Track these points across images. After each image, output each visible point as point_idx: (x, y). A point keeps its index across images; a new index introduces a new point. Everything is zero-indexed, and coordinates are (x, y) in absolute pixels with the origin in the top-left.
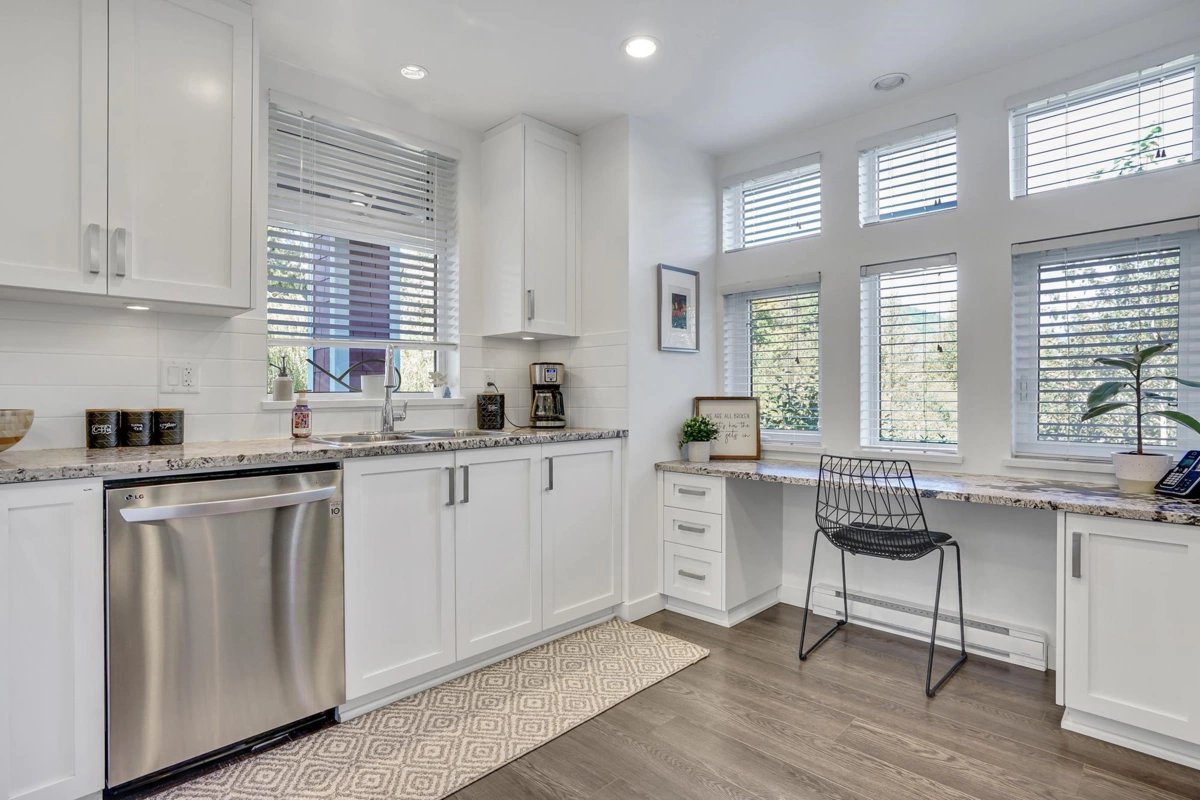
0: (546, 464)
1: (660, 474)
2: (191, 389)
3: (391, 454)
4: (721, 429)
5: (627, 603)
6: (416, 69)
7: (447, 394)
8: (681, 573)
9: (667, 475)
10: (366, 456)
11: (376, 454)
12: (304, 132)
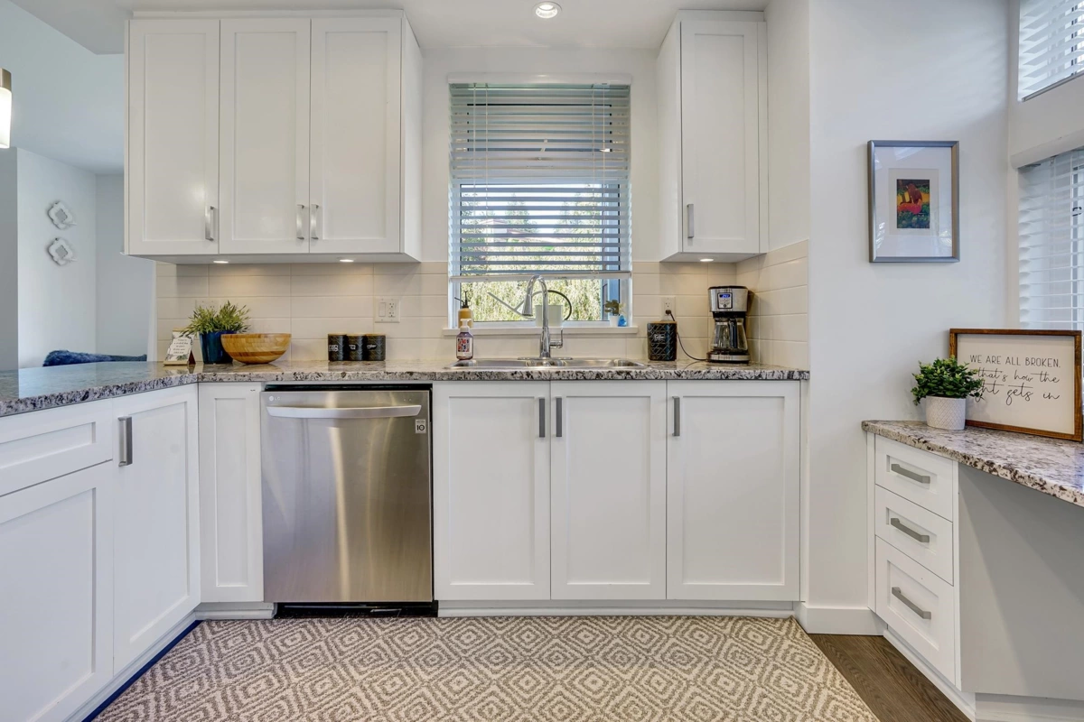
0: (671, 405)
1: (871, 437)
2: (394, 319)
3: (474, 380)
4: (988, 380)
5: (806, 605)
6: (551, 7)
7: (621, 322)
8: (897, 592)
9: (880, 440)
10: (449, 379)
11: (459, 379)
12: (477, 100)
